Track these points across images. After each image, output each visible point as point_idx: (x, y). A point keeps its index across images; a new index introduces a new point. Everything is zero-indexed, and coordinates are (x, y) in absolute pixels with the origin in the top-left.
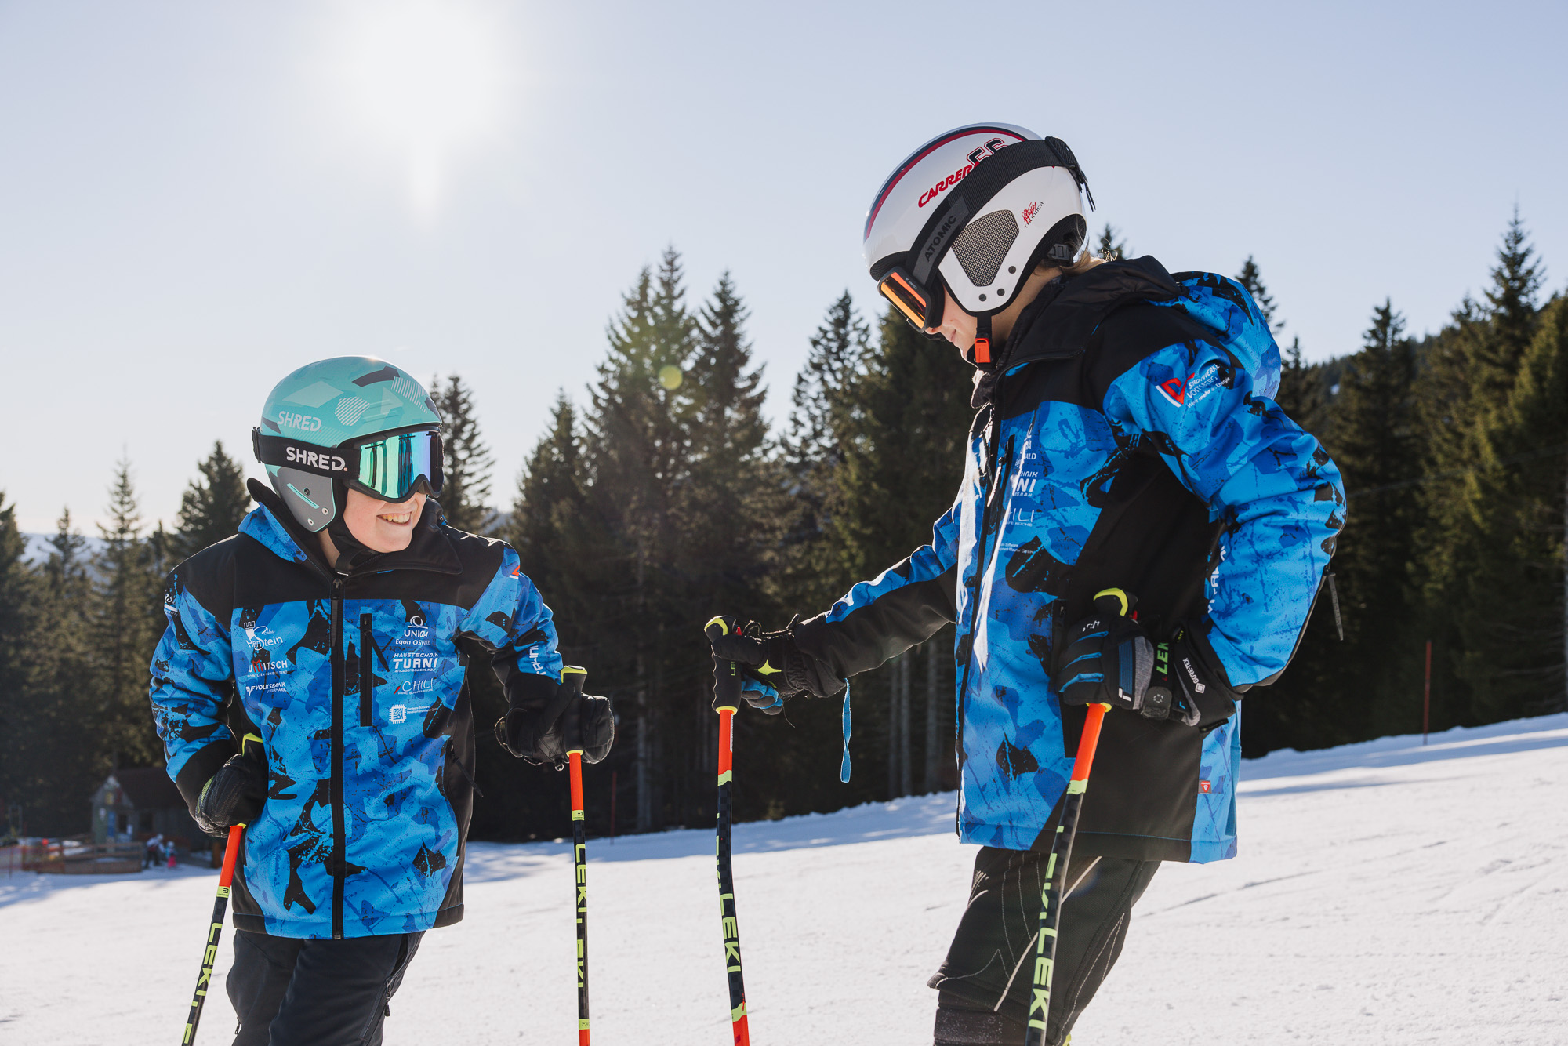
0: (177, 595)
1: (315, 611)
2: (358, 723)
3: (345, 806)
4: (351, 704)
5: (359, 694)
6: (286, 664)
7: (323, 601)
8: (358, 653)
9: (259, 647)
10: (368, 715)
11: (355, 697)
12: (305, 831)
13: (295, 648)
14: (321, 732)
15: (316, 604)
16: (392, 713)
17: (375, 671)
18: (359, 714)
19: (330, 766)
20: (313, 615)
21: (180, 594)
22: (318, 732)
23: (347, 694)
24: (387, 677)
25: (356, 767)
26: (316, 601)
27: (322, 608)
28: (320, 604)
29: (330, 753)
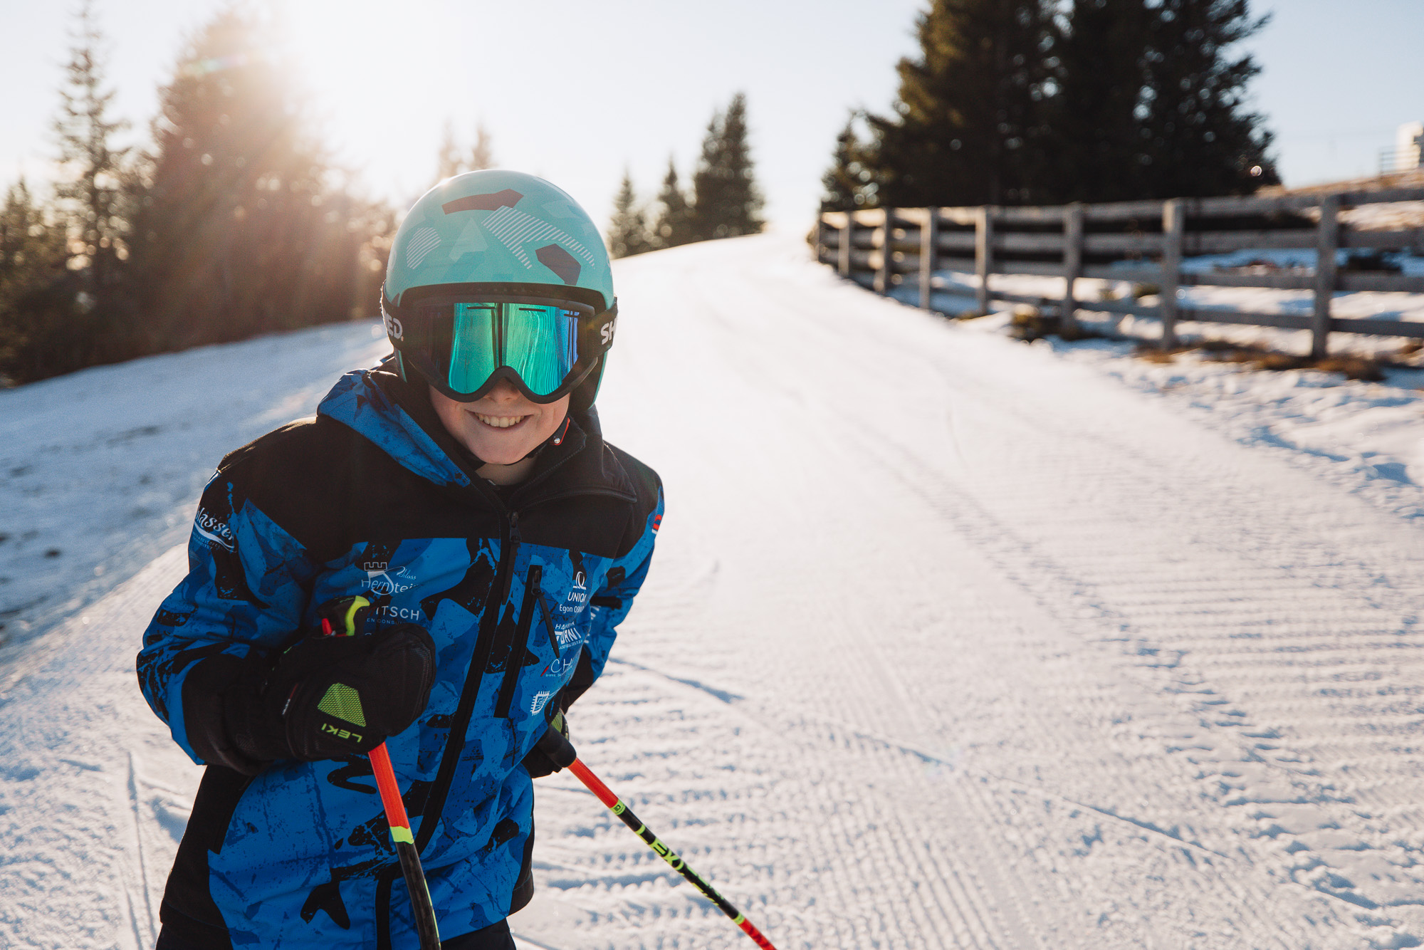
0: (234, 515)
1: (479, 554)
2: (491, 713)
3: (440, 821)
4: (491, 683)
5: (502, 674)
6: (417, 615)
7: (490, 541)
8: (516, 618)
9: (384, 591)
10: (506, 704)
11: (497, 677)
12: (374, 843)
13: (438, 597)
14: (440, 718)
15: (481, 544)
16: (535, 703)
17: (530, 646)
18: (497, 699)
19: (439, 764)
20: (476, 559)
21: (238, 512)
22: (436, 716)
23: (489, 672)
24: (541, 655)
25: (473, 771)
26: (481, 541)
27: (490, 551)
28: (486, 544)
29: (443, 748)
